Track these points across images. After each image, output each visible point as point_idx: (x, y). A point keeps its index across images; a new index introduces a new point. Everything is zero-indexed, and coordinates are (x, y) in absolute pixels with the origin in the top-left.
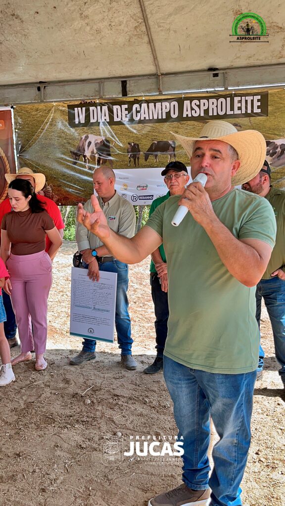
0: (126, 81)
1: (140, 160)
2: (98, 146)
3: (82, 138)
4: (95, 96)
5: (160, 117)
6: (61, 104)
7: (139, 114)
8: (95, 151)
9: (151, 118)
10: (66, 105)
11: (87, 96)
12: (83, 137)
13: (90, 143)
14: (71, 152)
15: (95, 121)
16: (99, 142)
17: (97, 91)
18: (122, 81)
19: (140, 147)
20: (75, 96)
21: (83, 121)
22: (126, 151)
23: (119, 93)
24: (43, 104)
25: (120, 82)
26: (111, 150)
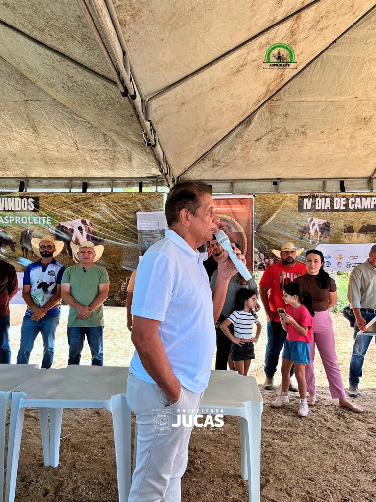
0: (343, 181)
1: (353, 238)
2: (321, 226)
3: (307, 221)
4: (319, 190)
5: (369, 208)
6: (294, 195)
7: (353, 205)
8: (318, 230)
9: (363, 208)
10: (297, 196)
11: (313, 190)
12: (309, 220)
13: (314, 224)
14: (299, 230)
15: (320, 208)
16: (321, 223)
17: (321, 187)
18: (341, 182)
19: (353, 228)
20: (303, 190)
21: (309, 208)
22: (343, 231)
23: (338, 190)
24: (279, 194)
25: (339, 182)
26: (331, 229)
